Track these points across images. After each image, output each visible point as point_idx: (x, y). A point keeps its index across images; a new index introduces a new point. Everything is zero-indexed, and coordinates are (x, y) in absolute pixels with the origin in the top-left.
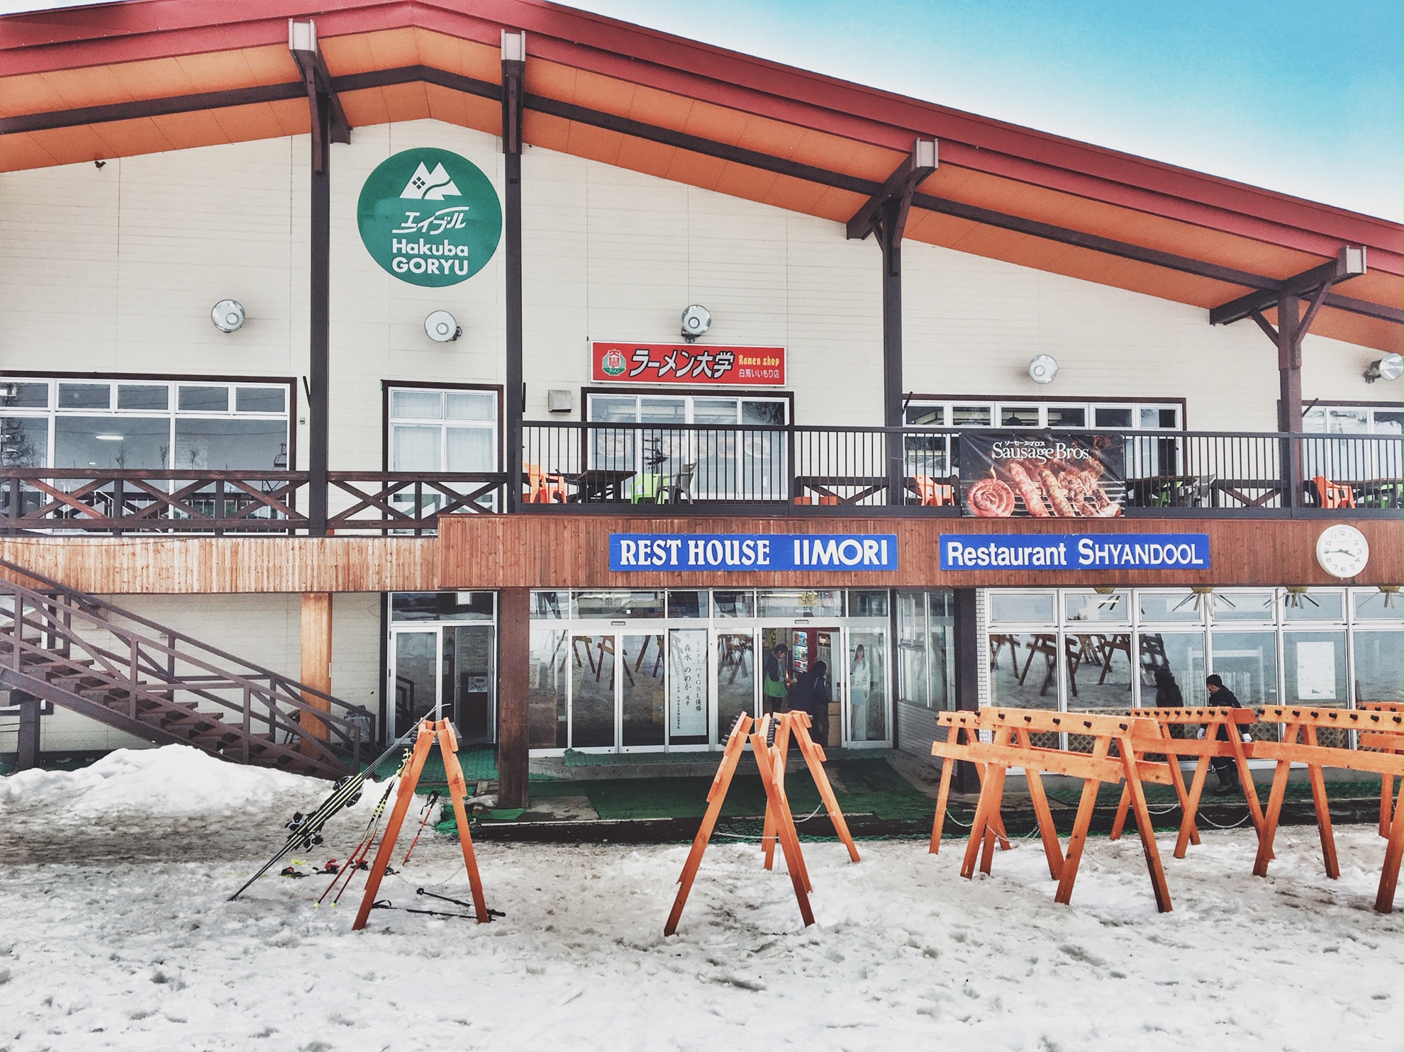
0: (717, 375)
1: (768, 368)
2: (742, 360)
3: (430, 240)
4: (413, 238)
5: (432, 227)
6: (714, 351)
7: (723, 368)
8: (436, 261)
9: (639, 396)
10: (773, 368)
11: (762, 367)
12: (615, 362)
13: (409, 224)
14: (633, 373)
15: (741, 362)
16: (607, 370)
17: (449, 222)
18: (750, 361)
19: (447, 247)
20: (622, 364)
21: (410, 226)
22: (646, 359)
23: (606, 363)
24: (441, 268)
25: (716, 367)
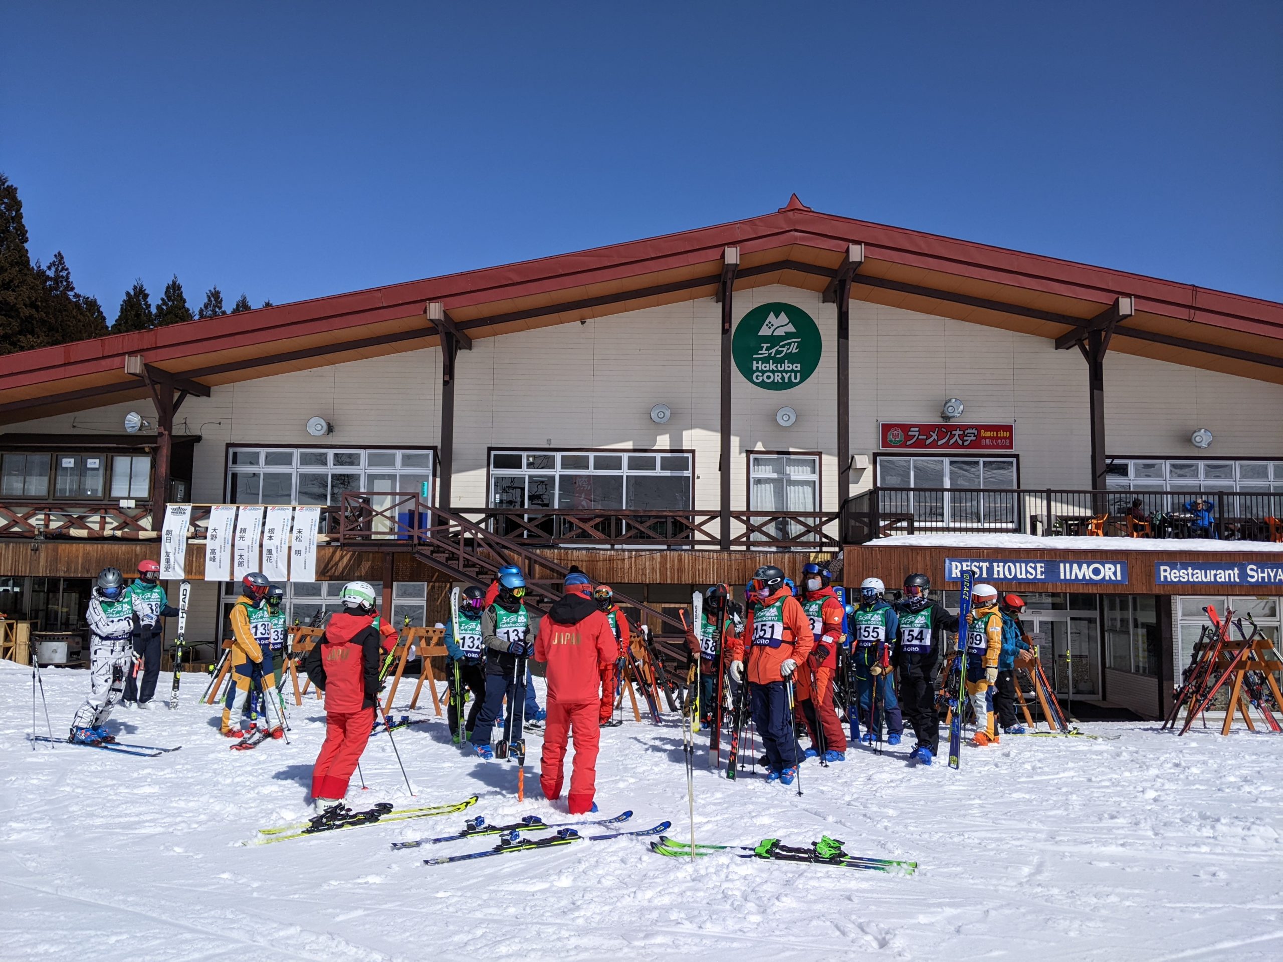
0: (966, 443)
1: (1001, 438)
2: (984, 434)
3: (777, 361)
4: (765, 360)
5: (778, 352)
6: (964, 428)
7: (970, 439)
8: (780, 375)
9: (912, 458)
10: (1005, 438)
11: (997, 438)
12: (896, 436)
13: (763, 351)
14: (909, 443)
15: (982, 434)
16: (891, 441)
17: (788, 349)
18: (989, 434)
19: (787, 365)
20: (901, 437)
21: (764, 353)
22: (917, 434)
23: (890, 437)
24: (783, 378)
25: (965, 438)
